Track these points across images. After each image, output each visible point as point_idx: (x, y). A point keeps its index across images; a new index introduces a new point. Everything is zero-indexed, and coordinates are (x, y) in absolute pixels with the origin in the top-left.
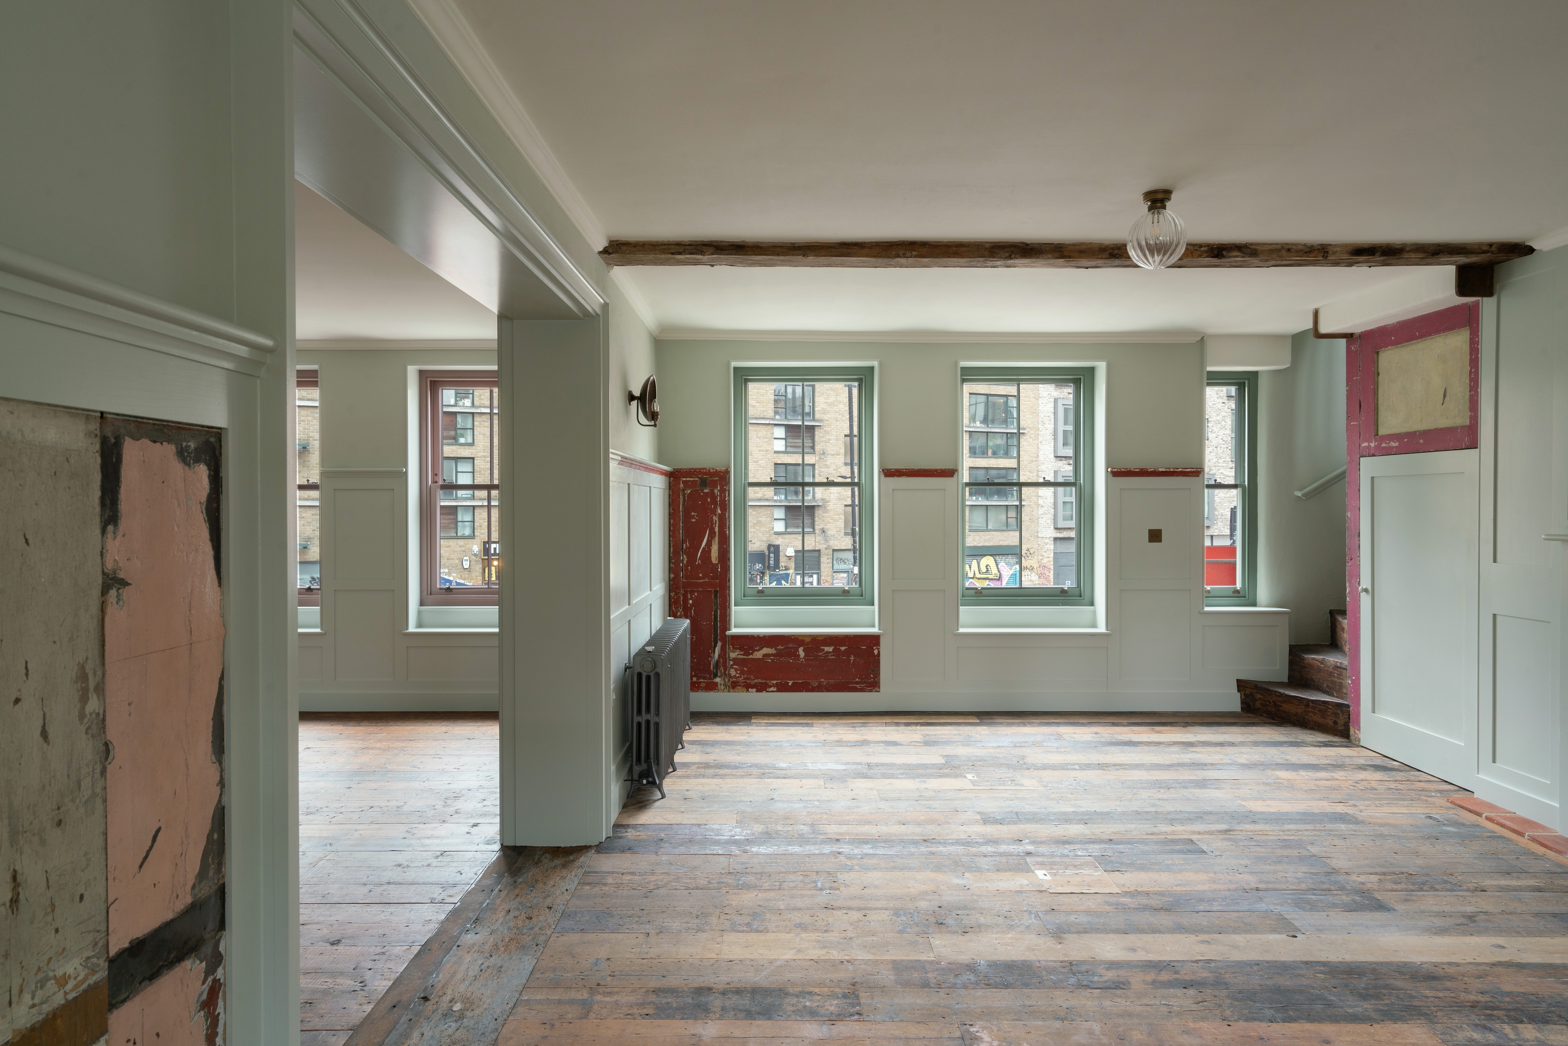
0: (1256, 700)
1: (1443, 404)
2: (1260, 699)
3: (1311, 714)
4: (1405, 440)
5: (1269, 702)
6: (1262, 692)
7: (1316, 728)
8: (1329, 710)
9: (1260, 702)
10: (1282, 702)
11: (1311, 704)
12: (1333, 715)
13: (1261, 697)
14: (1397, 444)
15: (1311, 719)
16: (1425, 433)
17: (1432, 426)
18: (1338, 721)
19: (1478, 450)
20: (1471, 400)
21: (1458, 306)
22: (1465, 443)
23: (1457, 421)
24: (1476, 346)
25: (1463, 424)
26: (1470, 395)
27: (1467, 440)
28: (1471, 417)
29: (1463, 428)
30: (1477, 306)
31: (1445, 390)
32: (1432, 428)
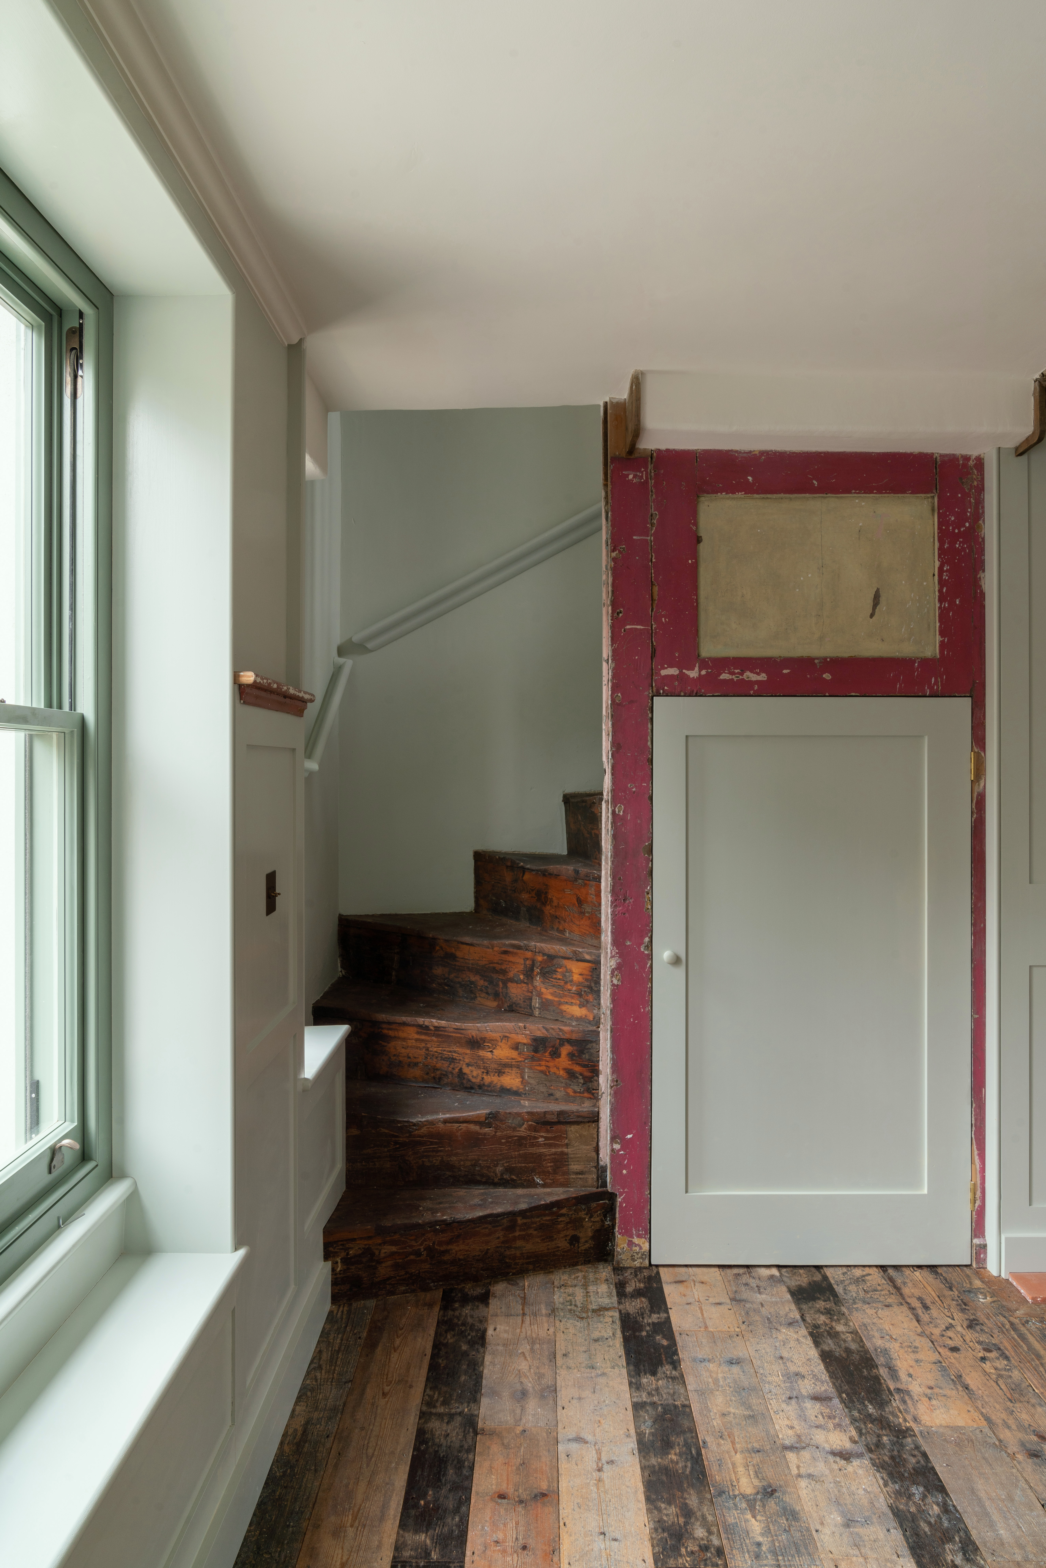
0: (379, 1262)
1: (872, 616)
2: (393, 1254)
3: (519, 1243)
4: (785, 671)
5: (418, 1254)
6: (396, 1237)
7: (531, 1267)
8: (561, 1219)
9: (389, 1263)
10: (450, 1242)
11: (520, 1221)
12: (569, 1225)
13: (394, 1249)
14: (763, 677)
15: (518, 1253)
16: (836, 664)
17: (845, 653)
18: (581, 1235)
19: (964, 704)
20: (943, 616)
21: (911, 454)
22: (931, 688)
23: (907, 649)
24: (954, 529)
25: (921, 655)
26: (940, 608)
27: (936, 683)
28: (942, 645)
29: (926, 663)
30: (965, 465)
31: (878, 591)
32: (846, 655)
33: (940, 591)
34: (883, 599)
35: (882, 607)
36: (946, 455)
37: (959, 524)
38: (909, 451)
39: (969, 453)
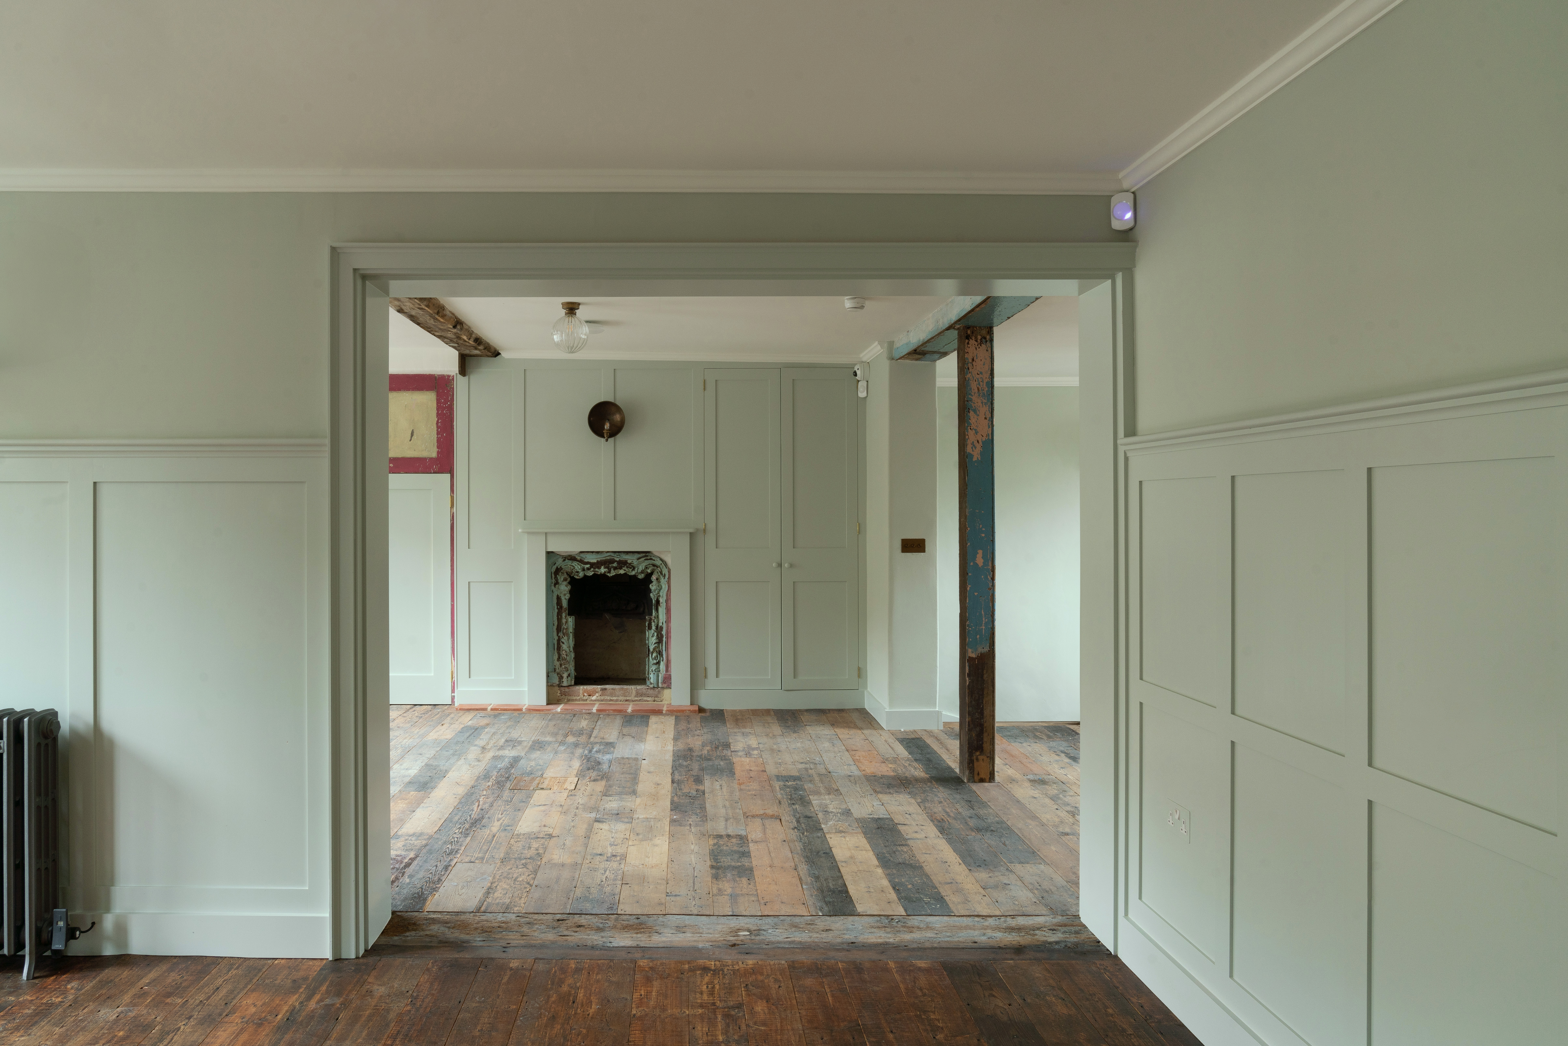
1: (410, 441)
17: (400, 455)
19: (449, 475)
20: (438, 441)
21: (426, 375)
22: (433, 470)
23: (425, 454)
24: (443, 405)
25: (431, 456)
26: (437, 437)
27: (436, 468)
28: (438, 452)
29: (431, 459)
30: (448, 379)
31: (413, 431)
32: (400, 457)
33: (437, 430)
34: (415, 434)
35: (415, 437)
36: (440, 375)
37: (445, 403)
38: (425, 374)
39: (450, 374)
